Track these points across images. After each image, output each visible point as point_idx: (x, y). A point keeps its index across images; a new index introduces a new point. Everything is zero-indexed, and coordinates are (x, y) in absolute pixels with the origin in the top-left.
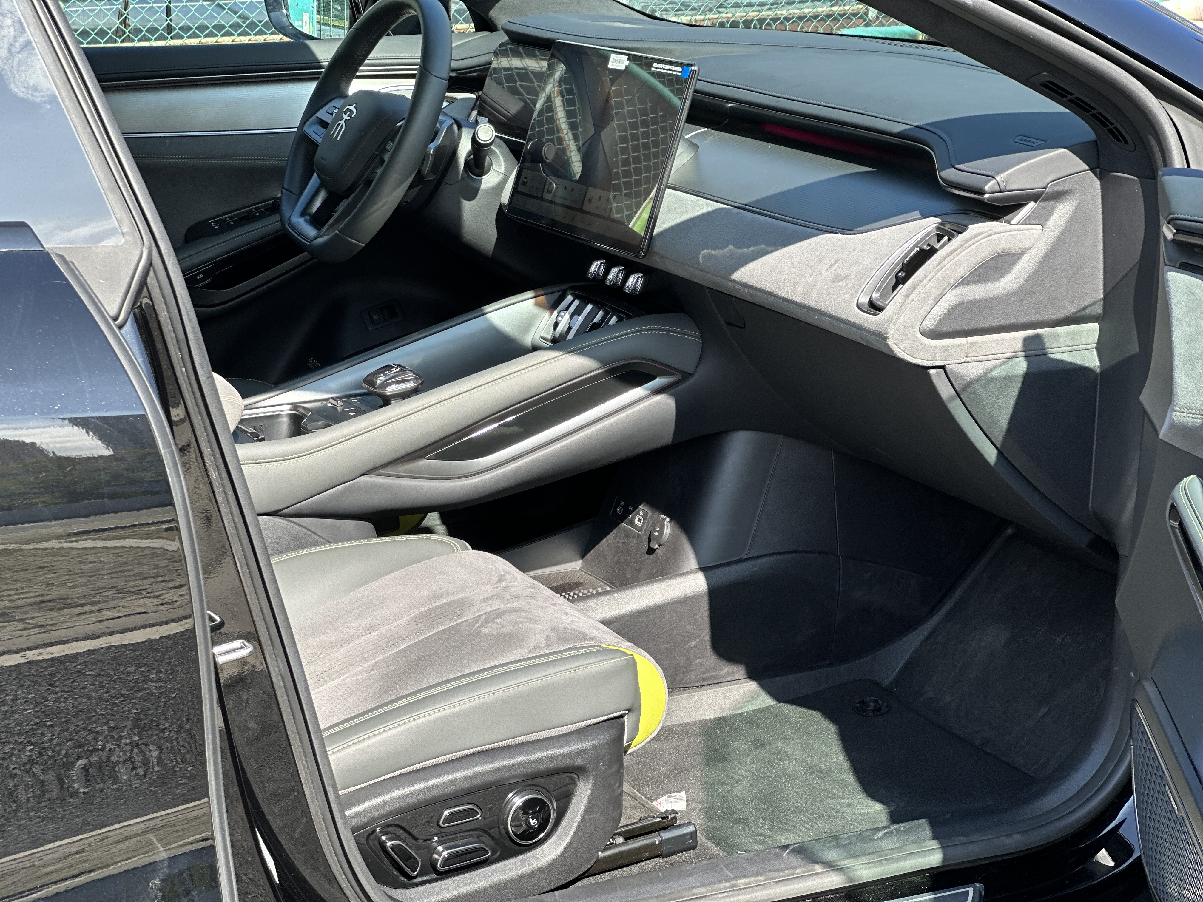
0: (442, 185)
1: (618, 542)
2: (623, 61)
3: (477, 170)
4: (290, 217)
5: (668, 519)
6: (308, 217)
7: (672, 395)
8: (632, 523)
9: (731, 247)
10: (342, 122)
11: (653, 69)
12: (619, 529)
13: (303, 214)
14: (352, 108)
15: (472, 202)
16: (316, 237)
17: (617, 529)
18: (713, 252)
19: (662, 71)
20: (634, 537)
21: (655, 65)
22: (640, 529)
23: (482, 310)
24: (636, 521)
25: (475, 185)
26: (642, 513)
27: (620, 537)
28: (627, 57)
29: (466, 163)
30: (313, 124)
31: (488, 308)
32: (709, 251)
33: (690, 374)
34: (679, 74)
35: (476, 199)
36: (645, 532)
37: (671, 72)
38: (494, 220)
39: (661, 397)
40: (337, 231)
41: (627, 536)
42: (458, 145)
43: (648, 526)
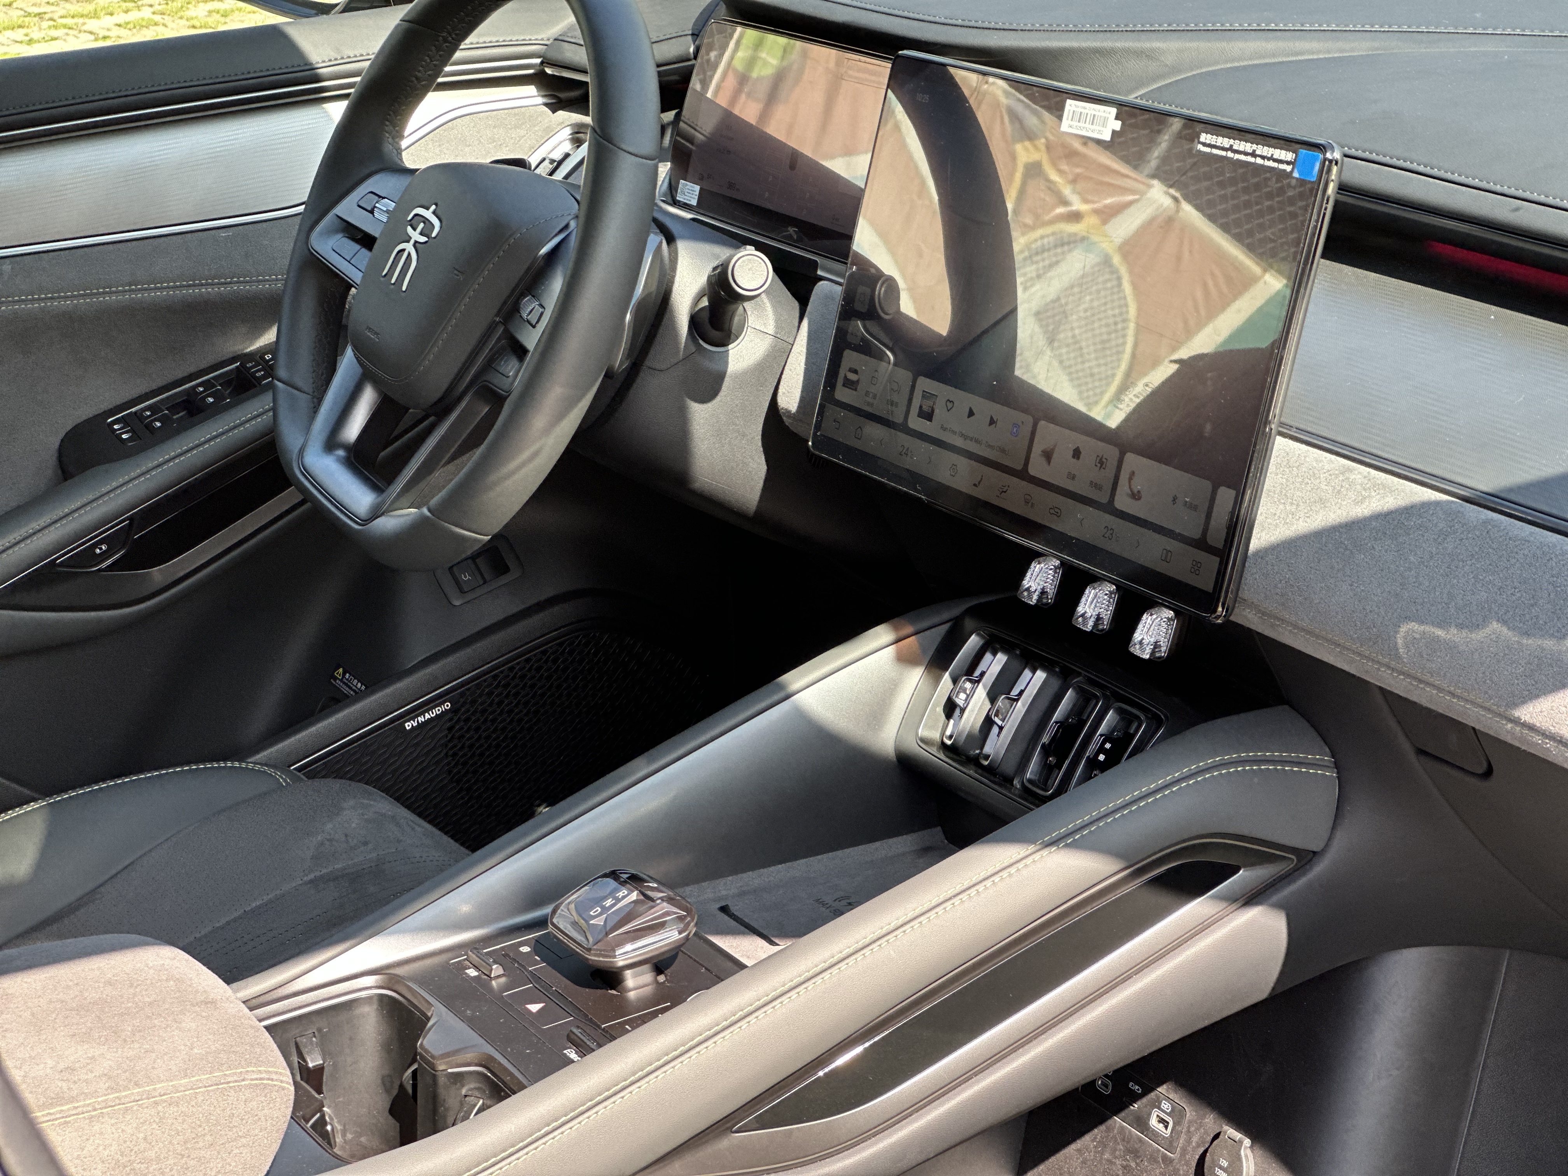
0: (642, 374)
1: (1110, 1162)
2: (1106, 119)
3: (714, 334)
4: (301, 451)
5: (1247, 1142)
6: (341, 453)
7: (1279, 906)
8: (1141, 1123)
9: (1495, 625)
10: (409, 247)
11: (1200, 147)
12: (1109, 1130)
13: (331, 444)
14: (428, 214)
15: (710, 405)
16: (376, 513)
17: (1102, 1127)
18: (1440, 632)
19: (1230, 154)
20: (1153, 1159)
21: (1204, 137)
22: (1170, 1144)
23: (782, 687)
24: (1153, 1122)
25: (714, 366)
26: (1166, 1106)
27: (1114, 1150)
28: (1113, 111)
29: (694, 321)
30: (331, 232)
31: (794, 679)
32: (1428, 628)
33: (1314, 853)
34: (1288, 168)
35: (718, 398)
36: (1184, 1151)
37: (1259, 161)
38: (759, 438)
39: (1254, 914)
40: (425, 511)
41: (1135, 1153)
42: (672, 282)
43: (1189, 1141)
